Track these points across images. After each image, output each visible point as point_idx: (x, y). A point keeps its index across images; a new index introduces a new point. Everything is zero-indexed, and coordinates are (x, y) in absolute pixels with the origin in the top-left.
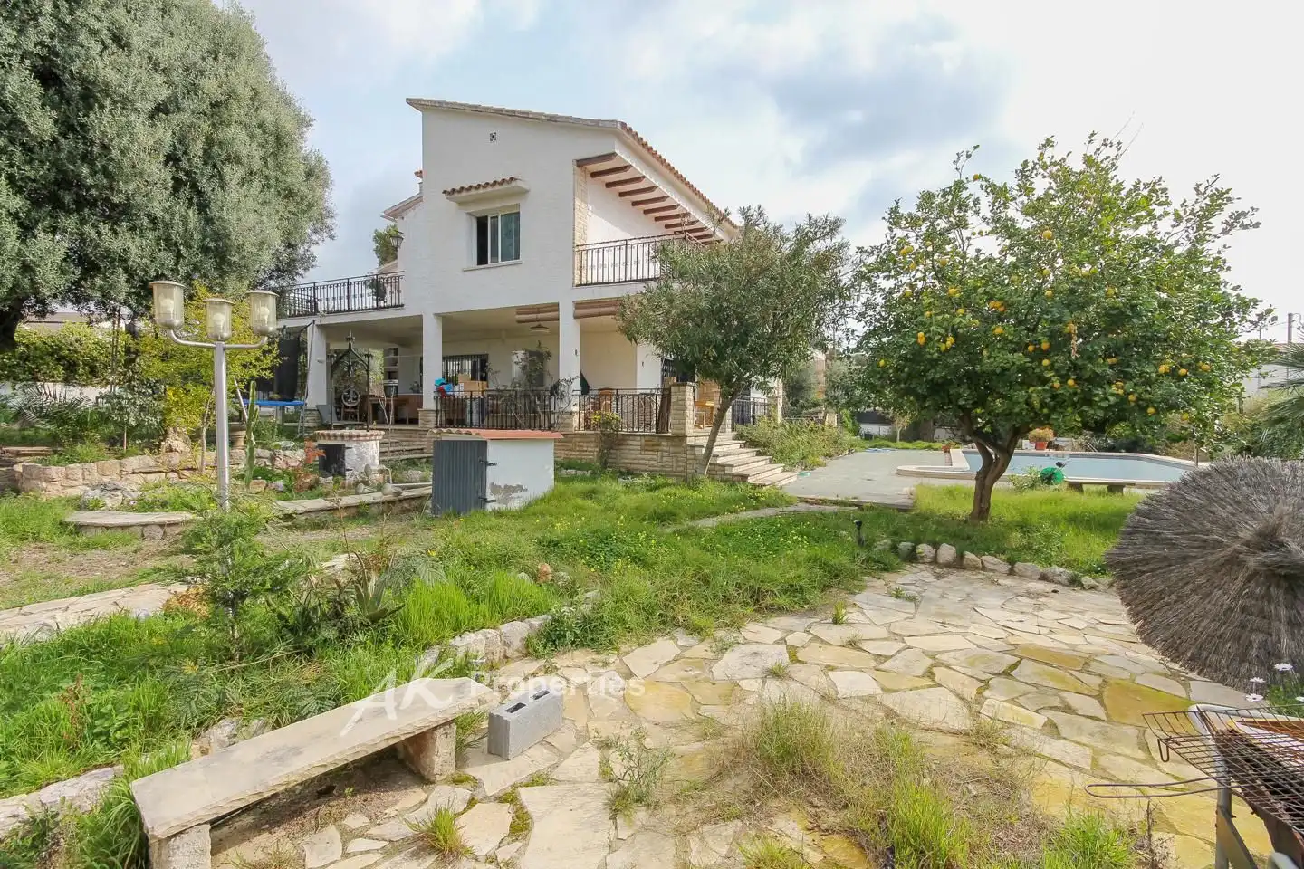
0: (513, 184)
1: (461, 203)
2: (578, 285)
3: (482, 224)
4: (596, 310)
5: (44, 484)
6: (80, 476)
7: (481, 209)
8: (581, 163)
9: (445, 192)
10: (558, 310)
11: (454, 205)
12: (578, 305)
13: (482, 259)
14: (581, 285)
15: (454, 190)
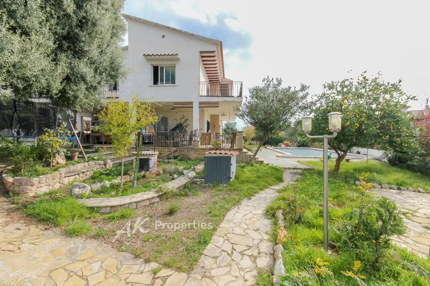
0: (177, 56)
1: (148, 60)
2: (200, 96)
3: (156, 69)
4: (208, 105)
5: (30, 187)
6: (45, 181)
7: (156, 63)
8: (201, 52)
9: (144, 55)
10: (192, 104)
11: (145, 60)
12: (200, 103)
13: (156, 82)
14: (202, 96)
15: (148, 55)
